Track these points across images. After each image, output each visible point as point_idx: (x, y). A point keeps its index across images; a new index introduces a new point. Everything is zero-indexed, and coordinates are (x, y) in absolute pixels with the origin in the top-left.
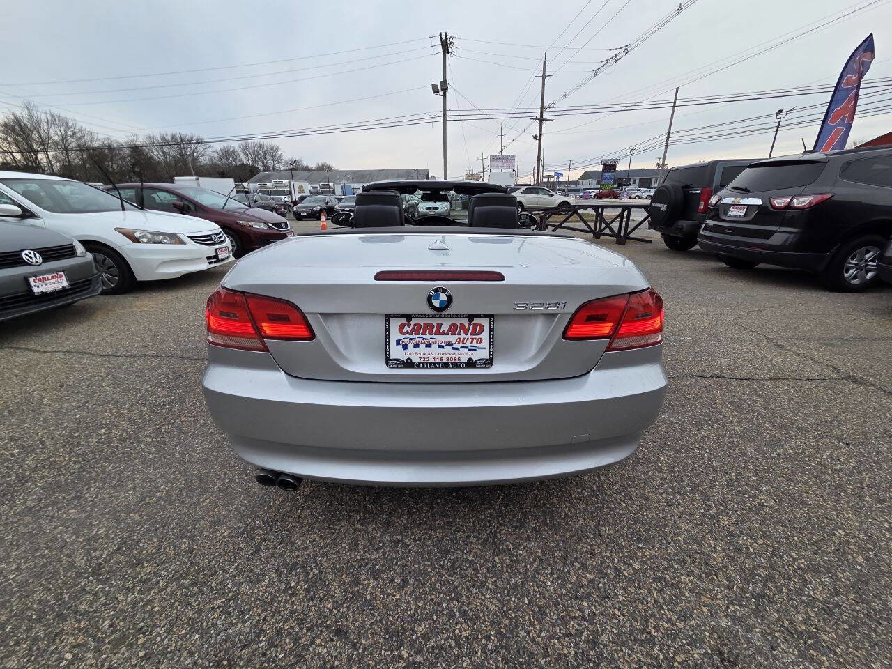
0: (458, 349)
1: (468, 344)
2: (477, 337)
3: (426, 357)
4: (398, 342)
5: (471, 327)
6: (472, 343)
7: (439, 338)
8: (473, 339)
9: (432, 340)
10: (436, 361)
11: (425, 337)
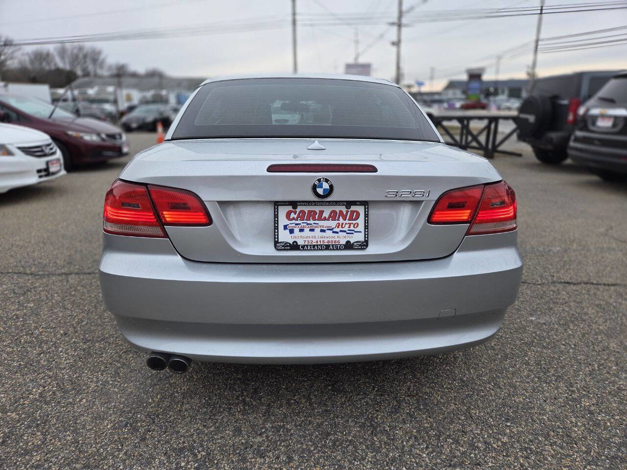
0: (337, 233)
1: (346, 229)
2: (354, 222)
3: (310, 240)
4: (285, 227)
5: (349, 213)
6: (349, 227)
7: (321, 223)
8: (350, 224)
9: (315, 225)
10: (319, 243)
11: (309, 222)
